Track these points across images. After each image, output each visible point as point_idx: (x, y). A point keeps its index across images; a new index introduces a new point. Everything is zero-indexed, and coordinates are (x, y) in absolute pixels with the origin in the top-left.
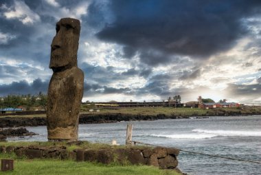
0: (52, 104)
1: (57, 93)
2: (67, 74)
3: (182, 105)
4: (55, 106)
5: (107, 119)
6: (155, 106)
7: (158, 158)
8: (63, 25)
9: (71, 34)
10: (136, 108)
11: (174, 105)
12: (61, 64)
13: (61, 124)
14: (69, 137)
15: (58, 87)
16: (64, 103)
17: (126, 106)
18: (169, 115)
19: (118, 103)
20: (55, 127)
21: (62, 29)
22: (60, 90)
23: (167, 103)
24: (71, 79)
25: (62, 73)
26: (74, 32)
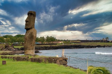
0: (25, 42)
1: (27, 38)
2: (31, 31)
3: (109, 41)
4: (26, 42)
5: (74, 47)
6: (97, 42)
7: (60, 61)
8: (29, 13)
9: (32, 17)
10: (88, 43)
11: (105, 41)
12: (28, 28)
13: (28, 49)
14: (31, 53)
15: (28, 35)
16: (29, 41)
17: (84, 42)
18: (103, 46)
19: (81, 41)
20: (26, 50)
21: (29, 15)
22: (28, 37)
23: (102, 40)
24: (32, 33)
25: (29, 31)
26: (33, 16)
